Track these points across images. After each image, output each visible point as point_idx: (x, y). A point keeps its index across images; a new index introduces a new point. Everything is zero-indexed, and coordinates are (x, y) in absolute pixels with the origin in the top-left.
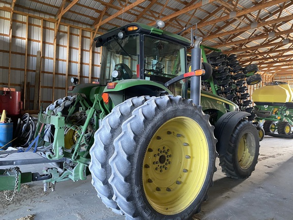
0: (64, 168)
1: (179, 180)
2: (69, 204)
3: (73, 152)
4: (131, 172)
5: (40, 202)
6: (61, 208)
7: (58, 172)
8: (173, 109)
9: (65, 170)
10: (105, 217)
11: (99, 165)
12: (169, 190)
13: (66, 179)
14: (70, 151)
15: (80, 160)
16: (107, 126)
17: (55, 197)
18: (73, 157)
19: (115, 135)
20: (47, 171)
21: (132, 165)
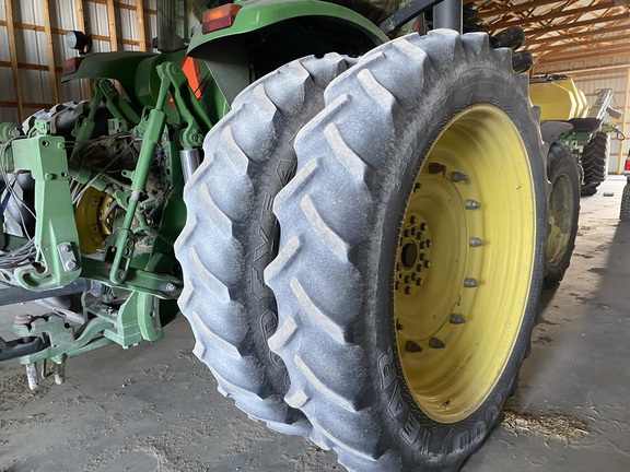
0: (85, 310)
1: (457, 311)
2: (117, 416)
3: (110, 257)
4: (365, 303)
5: (22, 422)
6: (95, 434)
7: (67, 326)
8: (471, 74)
9: (91, 316)
10: (242, 444)
11: (220, 290)
12: (437, 344)
13: (98, 344)
14: (99, 256)
15: (139, 282)
16: (231, 152)
17: (70, 401)
18: (112, 275)
19: (262, 183)
20: (29, 327)
21: (364, 278)
